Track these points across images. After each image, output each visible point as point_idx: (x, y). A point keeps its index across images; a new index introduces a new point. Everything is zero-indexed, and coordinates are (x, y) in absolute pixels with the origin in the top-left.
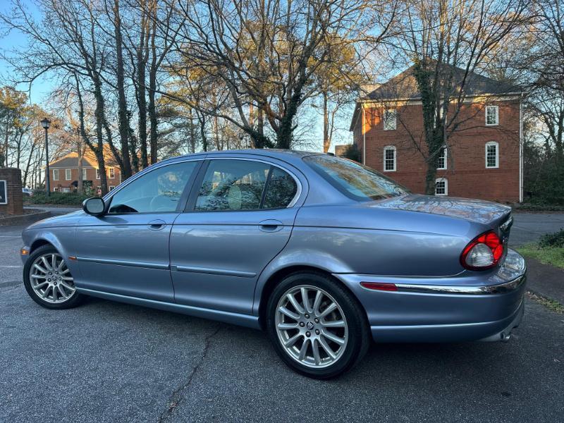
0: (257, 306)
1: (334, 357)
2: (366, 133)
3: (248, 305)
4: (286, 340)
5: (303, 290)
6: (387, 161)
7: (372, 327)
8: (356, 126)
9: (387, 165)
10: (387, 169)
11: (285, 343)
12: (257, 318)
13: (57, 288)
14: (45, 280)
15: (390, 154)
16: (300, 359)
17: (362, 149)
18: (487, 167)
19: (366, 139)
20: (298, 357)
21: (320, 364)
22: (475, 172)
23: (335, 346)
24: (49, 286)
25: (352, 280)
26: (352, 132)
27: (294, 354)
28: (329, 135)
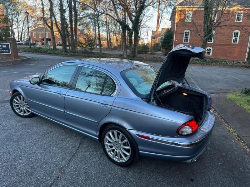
0: (98, 134)
1: (126, 159)
2: (177, 23)
3: (95, 133)
4: (108, 149)
5: (115, 132)
6: (185, 38)
7: (140, 151)
8: (172, 18)
9: (185, 39)
10: (185, 41)
11: (108, 150)
12: (98, 138)
13: (24, 109)
14: (19, 106)
15: (187, 34)
16: (113, 157)
17: (174, 31)
18: (232, 43)
19: (177, 26)
20: (112, 156)
21: (120, 161)
22: (226, 45)
23: (126, 156)
24: (21, 108)
25: (133, 132)
26: (171, 21)
27: (111, 155)
28: (160, 22)
